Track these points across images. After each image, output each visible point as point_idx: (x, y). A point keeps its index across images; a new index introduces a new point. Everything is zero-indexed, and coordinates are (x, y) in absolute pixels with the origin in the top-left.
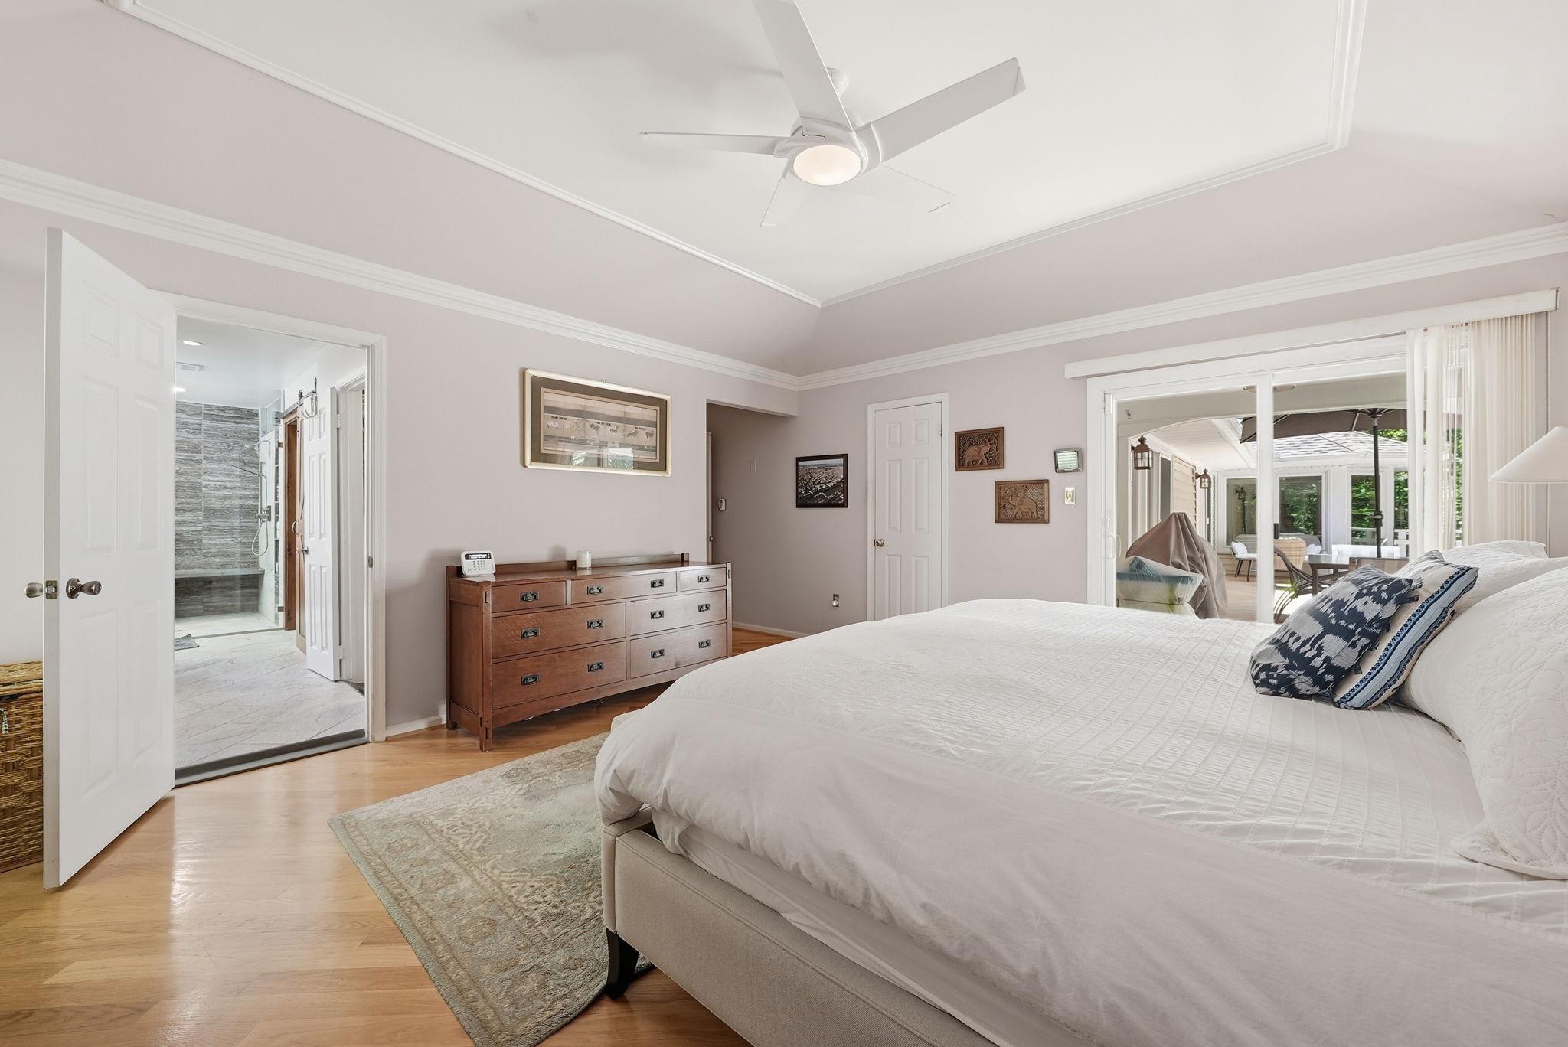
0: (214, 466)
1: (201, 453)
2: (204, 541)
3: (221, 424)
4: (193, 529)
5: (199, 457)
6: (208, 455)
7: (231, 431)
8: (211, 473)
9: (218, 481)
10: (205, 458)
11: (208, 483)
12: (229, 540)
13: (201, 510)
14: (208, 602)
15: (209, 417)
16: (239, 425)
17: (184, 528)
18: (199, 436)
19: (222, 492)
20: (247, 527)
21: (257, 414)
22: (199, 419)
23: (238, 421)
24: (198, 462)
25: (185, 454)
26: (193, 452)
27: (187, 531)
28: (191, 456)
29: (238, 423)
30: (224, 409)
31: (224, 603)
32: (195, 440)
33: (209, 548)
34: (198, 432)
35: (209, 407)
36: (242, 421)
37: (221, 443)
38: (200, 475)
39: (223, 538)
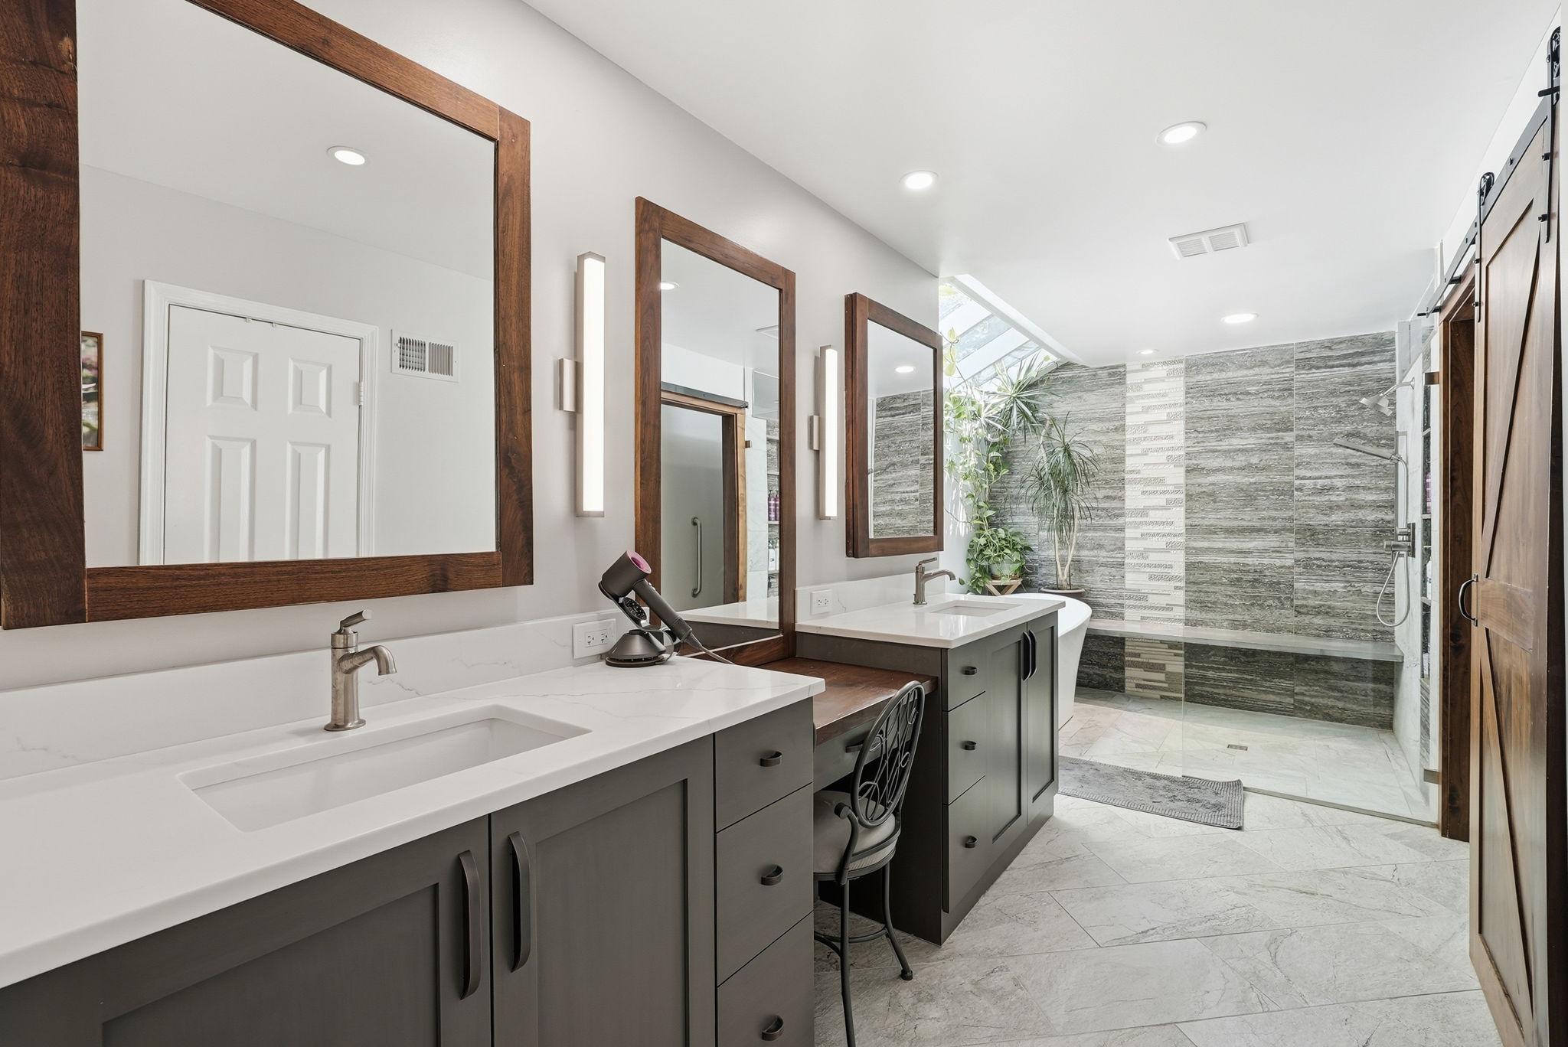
0: (1312, 451)
1: (1292, 430)
2: (1297, 585)
3: (1325, 373)
4: (1278, 562)
5: (1289, 437)
6: (1304, 433)
7: (1343, 383)
8: (1308, 463)
9: (1320, 478)
10: (1299, 438)
11: (1303, 482)
12: (1338, 586)
13: (1290, 530)
14: (1302, 694)
15: (1305, 364)
16: (1358, 369)
17: (1266, 561)
18: (1290, 401)
19: (1327, 498)
20: (1372, 562)
21: (1392, 341)
22: (1288, 371)
23: (1355, 361)
24: (1287, 447)
25: (1268, 435)
26: (1279, 431)
27: (1271, 567)
28: (1278, 438)
29: (1354, 365)
30: (1329, 345)
31: (1330, 702)
32: (1282, 409)
33: (1304, 599)
34: (1286, 394)
35: (1306, 347)
36: (1364, 359)
37: (1325, 407)
38: (1291, 469)
39: (1327, 581)
